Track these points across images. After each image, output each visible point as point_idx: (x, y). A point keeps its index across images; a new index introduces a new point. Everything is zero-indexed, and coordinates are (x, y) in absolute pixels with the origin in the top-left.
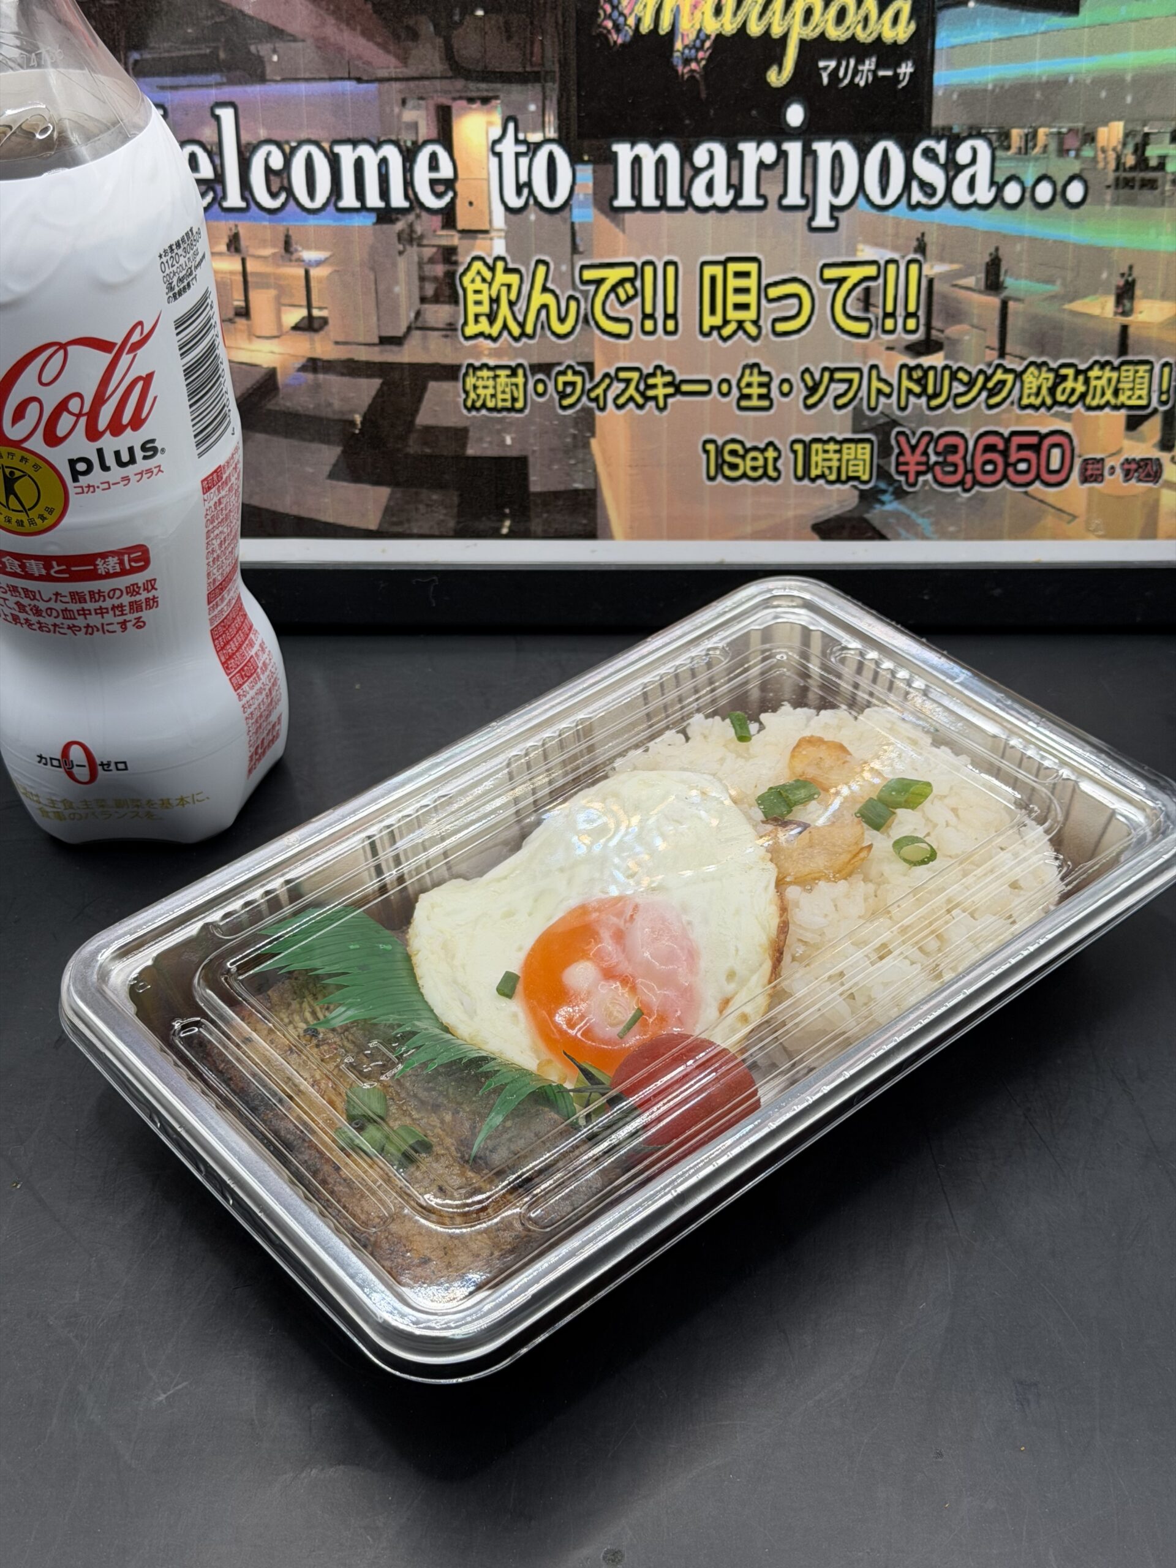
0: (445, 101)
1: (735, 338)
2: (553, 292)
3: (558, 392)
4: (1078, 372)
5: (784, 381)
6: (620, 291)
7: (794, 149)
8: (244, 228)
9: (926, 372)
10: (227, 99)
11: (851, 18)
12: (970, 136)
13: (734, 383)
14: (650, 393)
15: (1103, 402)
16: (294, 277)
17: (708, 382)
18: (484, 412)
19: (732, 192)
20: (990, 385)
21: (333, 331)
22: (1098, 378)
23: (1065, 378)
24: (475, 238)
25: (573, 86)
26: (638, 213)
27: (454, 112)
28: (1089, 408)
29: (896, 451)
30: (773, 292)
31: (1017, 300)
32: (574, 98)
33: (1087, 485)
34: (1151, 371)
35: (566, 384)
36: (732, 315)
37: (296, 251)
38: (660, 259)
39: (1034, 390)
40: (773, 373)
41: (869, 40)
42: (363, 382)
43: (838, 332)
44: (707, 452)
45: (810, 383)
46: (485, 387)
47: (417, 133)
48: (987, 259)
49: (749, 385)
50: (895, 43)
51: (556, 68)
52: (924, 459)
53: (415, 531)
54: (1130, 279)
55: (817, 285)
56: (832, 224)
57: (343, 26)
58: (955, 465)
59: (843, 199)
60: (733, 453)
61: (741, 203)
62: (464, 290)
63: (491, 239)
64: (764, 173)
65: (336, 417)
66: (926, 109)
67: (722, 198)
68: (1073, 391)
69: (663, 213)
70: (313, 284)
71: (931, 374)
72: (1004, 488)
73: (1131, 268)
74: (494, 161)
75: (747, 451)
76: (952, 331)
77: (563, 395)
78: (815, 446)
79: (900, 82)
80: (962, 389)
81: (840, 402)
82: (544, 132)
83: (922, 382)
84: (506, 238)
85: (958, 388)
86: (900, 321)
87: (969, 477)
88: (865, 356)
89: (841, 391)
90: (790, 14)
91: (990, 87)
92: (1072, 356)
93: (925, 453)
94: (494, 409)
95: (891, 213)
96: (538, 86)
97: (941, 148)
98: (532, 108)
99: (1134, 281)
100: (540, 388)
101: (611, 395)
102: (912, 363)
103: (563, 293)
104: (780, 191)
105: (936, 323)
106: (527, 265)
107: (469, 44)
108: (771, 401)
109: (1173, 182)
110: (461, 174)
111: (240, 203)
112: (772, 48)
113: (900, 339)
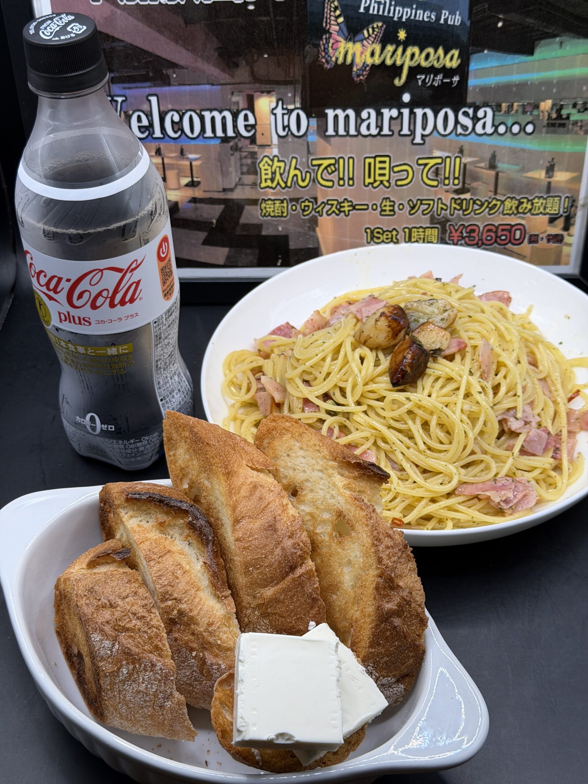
0: (251, 92)
1: (379, 188)
2: (299, 169)
3: (302, 210)
4: (528, 201)
5: (400, 204)
6: (329, 169)
7: (406, 112)
8: (162, 146)
9: (462, 200)
10: (154, 93)
11: (432, 58)
12: (484, 106)
13: (379, 205)
14: (342, 209)
15: (539, 212)
16: (185, 165)
17: (367, 205)
18: (269, 218)
19: (378, 129)
20: (490, 206)
21: (202, 186)
22: (537, 203)
23: (523, 203)
24: (265, 148)
25: (308, 86)
26: (337, 138)
27: (255, 97)
28: (533, 214)
29: (449, 232)
30: (396, 169)
32: (308, 92)
33: (531, 245)
34: (560, 200)
35: (305, 206)
36: (378, 178)
37: (186, 154)
38: (346, 155)
39: (509, 208)
40: (396, 201)
41: (440, 67)
42: (217, 207)
43: (424, 185)
44: (367, 232)
45: (412, 205)
46: (270, 208)
47: (238, 106)
48: (490, 156)
49: (385, 206)
50: (451, 68)
51: (300, 78)
52: (461, 235)
53: (240, 265)
54: (552, 164)
55: (415, 167)
56: (422, 142)
57: (205, 62)
58: (474, 237)
59: (427, 132)
60: (378, 233)
61: (382, 133)
62: (260, 169)
63: (272, 148)
64: (393, 122)
65: (205, 221)
66: (464, 96)
67: (374, 131)
68: (526, 208)
69: (348, 138)
70: (194, 168)
71: (464, 202)
72: (495, 247)
74: (273, 117)
75: (384, 232)
76: (475, 184)
77: (304, 210)
78: (413, 230)
79: (453, 84)
80: (477, 207)
81: (425, 212)
82: (295, 105)
83: (461, 204)
84: (279, 148)
85: (476, 207)
86: (451, 181)
87: (480, 242)
88: (436, 193)
89: (425, 208)
90: (404, 56)
91: (493, 86)
92: (526, 193)
93: (461, 232)
94: (274, 216)
95: (448, 137)
96: (292, 86)
97: (471, 111)
98: (290, 95)
99: (554, 165)
100: (294, 208)
101: (325, 210)
102: (456, 197)
103: (304, 169)
104: (399, 128)
105: (467, 181)
106: (288, 159)
107: (261, 69)
108: (395, 212)
109: (573, 124)
110: (258, 122)
111: (161, 136)
112: (396, 70)
113: (451, 188)
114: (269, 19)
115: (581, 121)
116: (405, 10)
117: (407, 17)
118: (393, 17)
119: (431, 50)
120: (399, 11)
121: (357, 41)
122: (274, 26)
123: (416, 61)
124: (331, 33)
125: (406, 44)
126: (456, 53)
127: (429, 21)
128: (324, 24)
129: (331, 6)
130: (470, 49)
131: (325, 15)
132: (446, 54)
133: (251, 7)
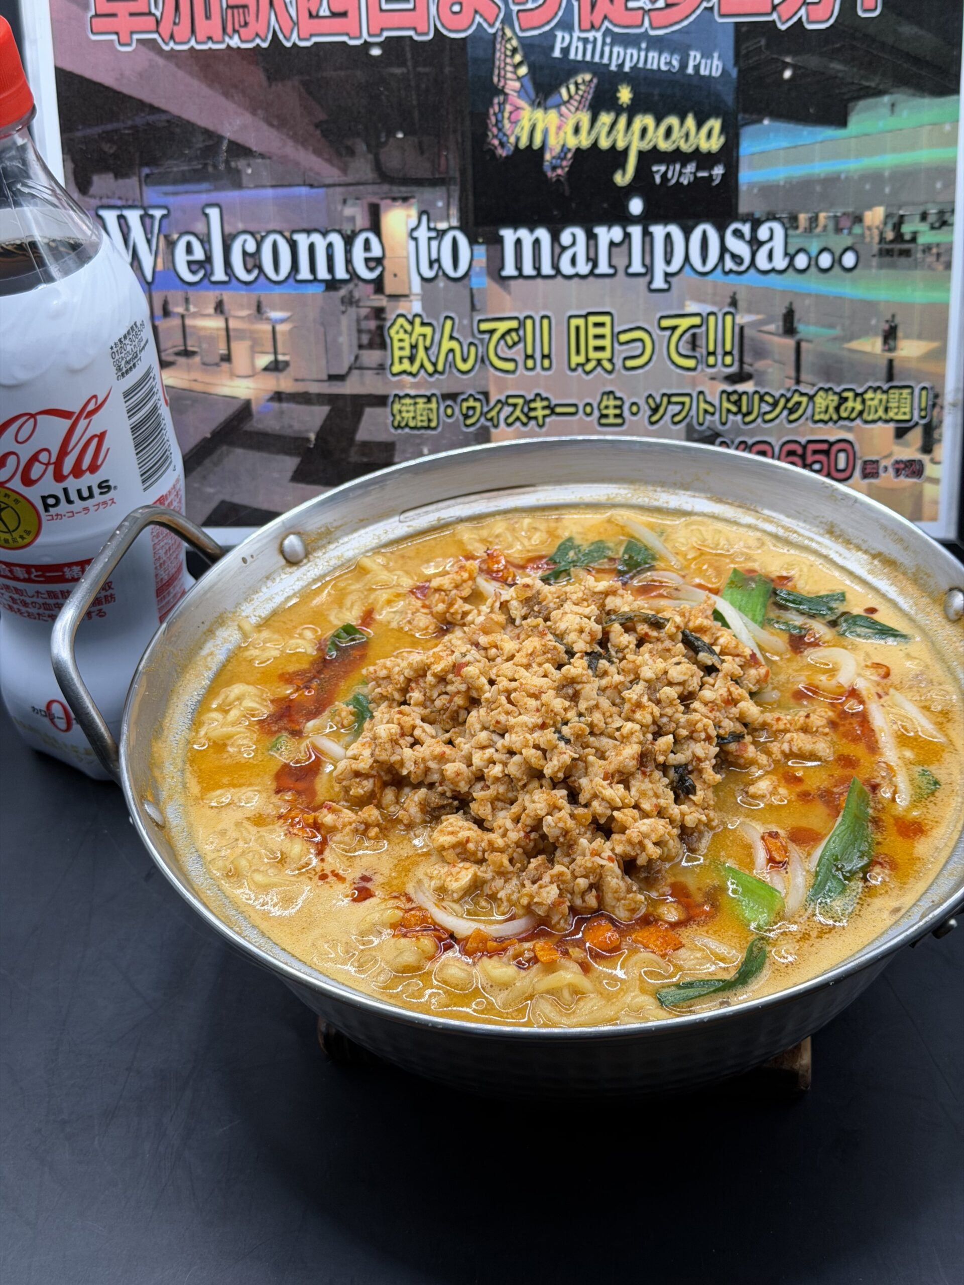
0: (375, 200)
1: (596, 373)
2: (457, 340)
3: (463, 415)
4: (857, 395)
5: (634, 404)
6: (508, 338)
7: (636, 231)
8: (227, 296)
9: (740, 395)
10: (214, 201)
11: (675, 134)
12: (768, 220)
13: (595, 405)
14: (532, 414)
15: (876, 417)
16: (264, 332)
17: (575, 405)
18: (407, 430)
19: (590, 264)
20: (790, 405)
21: (294, 371)
22: (872, 399)
24: (399, 301)
25: (469, 186)
26: (521, 281)
27: (382, 208)
28: (866, 422)
30: (624, 338)
31: (808, 341)
32: (471, 198)
33: (867, 481)
34: (912, 393)
35: (468, 408)
36: (593, 355)
37: (266, 312)
38: (537, 312)
39: (823, 409)
40: (625, 398)
41: (690, 150)
42: (316, 409)
43: (673, 367)
45: (653, 405)
46: (408, 411)
47: (354, 224)
48: (784, 311)
49: (607, 407)
50: (709, 152)
51: (457, 175)
54: (893, 324)
55: (656, 332)
57: (300, 147)
59: (674, 267)
61: (597, 271)
62: (391, 339)
63: (411, 301)
64: (614, 250)
65: (297, 435)
66: (734, 201)
67: (583, 268)
68: (853, 409)
69: (539, 281)
70: (278, 337)
71: (744, 398)
73: (893, 316)
74: (412, 244)
76: (760, 365)
77: (466, 417)
79: (714, 181)
81: (677, 419)
82: (449, 222)
84: (422, 300)
85: (766, 408)
88: (694, 383)
89: (676, 411)
90: (630, 133)
91: (782, 183)
92: (851, 382)
94: (415, 428)
95: (710, 278)
96: (444, 189)
97: (746, 229)
98: (440, 204)
99: (896, 327)
100: (449, 411)
101: (503, 416)
102: (730, 389)
103: (465, 340)
104: (626, 262)
105: (747, 359)
106: (437, 319)
107: (392, 159)
108: (623, 419)
109: (924, 251)
110: (388, 254)
111: (224, 278)
112: (617, 157)
113: (720, 371)
114: (404, 70)
115: (938, 245)
116: (629, 51)
117: (633, 64)
118: (608, 65)
119: (673, 121)
120: (619, 53)
121: (552, 107)
122: (413, 83)
123: (650, 141)
124: (506, 95)
125: (633, 111)
126: (715, 124)
127: (669, 71)
128: (495, 79)
129: (506, 48)
130: (740, 116)
131: (497, 63)
132: (699, 125)
133: (376, 52)
